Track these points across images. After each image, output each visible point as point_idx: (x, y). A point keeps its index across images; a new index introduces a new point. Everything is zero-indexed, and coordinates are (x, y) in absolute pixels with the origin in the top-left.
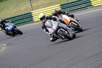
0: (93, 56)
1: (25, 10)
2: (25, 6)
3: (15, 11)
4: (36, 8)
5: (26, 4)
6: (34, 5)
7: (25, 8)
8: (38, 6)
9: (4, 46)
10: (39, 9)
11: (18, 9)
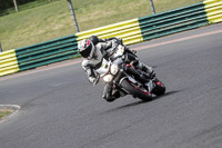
0: (208, 131)
2: (63, 21)
3: (41, 32)
4: (86, 25)
5: (63, 18)
6: (81, 19)
7: (62, 26)
9: (15, 109)
11: (48, 28)
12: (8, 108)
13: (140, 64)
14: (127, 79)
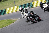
3: (24, 2)
11: (26, 1)
12: (17, 19)
13: (35, 14)
14: (30, 17)
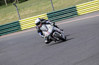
1: (13, 18)
8: (26, 15)
10: (27, 18)
